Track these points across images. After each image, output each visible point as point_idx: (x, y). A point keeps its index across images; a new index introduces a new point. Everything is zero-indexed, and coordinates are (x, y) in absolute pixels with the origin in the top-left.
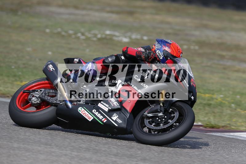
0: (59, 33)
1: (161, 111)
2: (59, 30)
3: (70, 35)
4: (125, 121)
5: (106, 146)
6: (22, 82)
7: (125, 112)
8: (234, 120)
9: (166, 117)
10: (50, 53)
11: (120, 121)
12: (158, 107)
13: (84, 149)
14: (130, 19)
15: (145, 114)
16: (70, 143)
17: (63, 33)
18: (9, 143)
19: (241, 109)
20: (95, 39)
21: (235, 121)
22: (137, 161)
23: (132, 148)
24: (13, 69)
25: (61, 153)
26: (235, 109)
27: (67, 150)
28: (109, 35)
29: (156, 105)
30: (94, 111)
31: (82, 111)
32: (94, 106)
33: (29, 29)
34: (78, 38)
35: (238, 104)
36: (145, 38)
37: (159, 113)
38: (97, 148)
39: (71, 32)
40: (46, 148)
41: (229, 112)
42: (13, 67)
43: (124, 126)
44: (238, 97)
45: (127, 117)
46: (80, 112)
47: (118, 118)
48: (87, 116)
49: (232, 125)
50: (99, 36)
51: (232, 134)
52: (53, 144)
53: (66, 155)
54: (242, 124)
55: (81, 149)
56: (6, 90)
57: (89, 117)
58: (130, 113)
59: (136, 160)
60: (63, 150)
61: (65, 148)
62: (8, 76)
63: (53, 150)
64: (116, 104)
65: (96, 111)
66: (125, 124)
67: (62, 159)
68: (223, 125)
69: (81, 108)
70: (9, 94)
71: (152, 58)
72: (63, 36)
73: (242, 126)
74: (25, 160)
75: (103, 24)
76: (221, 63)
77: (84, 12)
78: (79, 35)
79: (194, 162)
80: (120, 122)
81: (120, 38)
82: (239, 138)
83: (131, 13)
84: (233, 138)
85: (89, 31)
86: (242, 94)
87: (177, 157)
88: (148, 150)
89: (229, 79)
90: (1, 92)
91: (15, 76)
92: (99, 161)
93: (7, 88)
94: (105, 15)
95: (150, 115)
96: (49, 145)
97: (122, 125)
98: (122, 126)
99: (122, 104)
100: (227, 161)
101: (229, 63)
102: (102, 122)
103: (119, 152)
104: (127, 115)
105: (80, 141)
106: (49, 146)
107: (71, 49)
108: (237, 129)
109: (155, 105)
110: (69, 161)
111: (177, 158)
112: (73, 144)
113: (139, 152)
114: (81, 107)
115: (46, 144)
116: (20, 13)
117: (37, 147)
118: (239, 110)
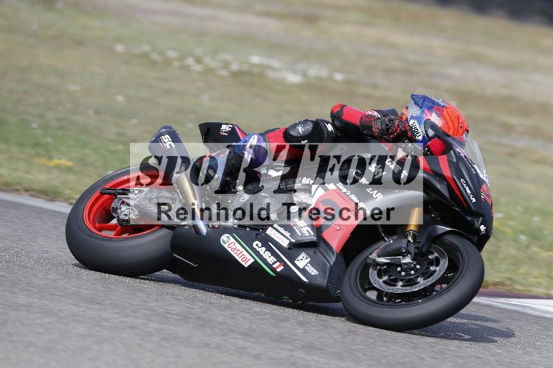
0: (145, 56)
1: (408, 252)
2: (146, 48)
3: (168, 62)
4: (324, 272)
5: (227, 313)
6: (50, 158)
7: (326, 252)
8: (522, 271)
9: (418, 267)
10: (120, 98)
11: (313, 271)
12: (403, 244)
13: (175, 317)
14: (306, 33)
15: (371, 256)
16: (145, 302)
17: (155, 56)
18: (8, 294)
19: (541, 247)
20: (224, 73)
21: (524, 274)
22: (292, 350)
23: (286, 319)
24: (34, 129)
25: (123, 322)
26: (528, 247)
27: (136, 318)
28: (259, 66)
29: (398, 239)
30: (257, 245)
31: (230, 244)
32: (257, 232)
33: (80, 43)
34: (187, 69)
35: (535, 236)
36: (339, 77)
37: (404, 257)
38: (204, 316)
39: (172, 54)
40: (90, 309)
41: (512, 251)
42: (34, 125)
43: (323, 282)
44: (537, 219)
45: (329, 262)
46: (226, 246)
47: (309, 264)
48: (239, 256)
49: (518, 283)
50: (235, 67)
51: (514, 301)
52: (108, 301)
53: (133, 328)
54: (540, 280)
55: (169, 316)
56: (14, 174)
57: (244, 257)
58: (337, 254)
59: (290, 347)
60: (128, 316)
61: (133, 311)
62: (21, 145)
63: (105, 315)
64: (308, 231)
65: (260, 245)
66: (325, 277)
67: (124, 335)
68: (497, 280)
69: (228, 237)
70: (19, 184)
71: (396, 132)
72: (154, 63)
73: (539, 285)
74: (41, 334)
75: (246, 40)
76: (506, 141)
77: (205, 12)
78: (190, 61)
79: (422, 359)
80: (313, 274)
81: (281, 75)
82: (528, 311)
83: (310, 19)
84: (516, 311)
85: (214, 53)
86: (545, 214)
87: (384, 346)
88: (321, 327)
89: (519, 177)
90: (3, 179)
91: (36, 145)
92: (207, 345)
93: (16, 170)
94: (252, 21)
95: (383, 260)
96: (97, 304)
97: (318, 279)
98: (317, 283)
99: (321, 233)
100: (497, 361)
101: (523, 143)
102: (274, 270)
103: (254, 327)
104: (331, 258)
105: (168, 297)
106: (97, 306)
107: (168, 92)
108: (528, 291)
109: (395, 237)
110: (140, 342)
111: (384, 349)
112: (154, 304)
113: (300, 330)
114: (227, 235)
115: (91, 301)
116: (60, 5)
117: (71, 306)
118: (535, 249)
